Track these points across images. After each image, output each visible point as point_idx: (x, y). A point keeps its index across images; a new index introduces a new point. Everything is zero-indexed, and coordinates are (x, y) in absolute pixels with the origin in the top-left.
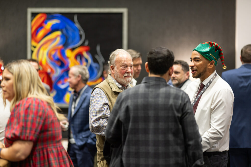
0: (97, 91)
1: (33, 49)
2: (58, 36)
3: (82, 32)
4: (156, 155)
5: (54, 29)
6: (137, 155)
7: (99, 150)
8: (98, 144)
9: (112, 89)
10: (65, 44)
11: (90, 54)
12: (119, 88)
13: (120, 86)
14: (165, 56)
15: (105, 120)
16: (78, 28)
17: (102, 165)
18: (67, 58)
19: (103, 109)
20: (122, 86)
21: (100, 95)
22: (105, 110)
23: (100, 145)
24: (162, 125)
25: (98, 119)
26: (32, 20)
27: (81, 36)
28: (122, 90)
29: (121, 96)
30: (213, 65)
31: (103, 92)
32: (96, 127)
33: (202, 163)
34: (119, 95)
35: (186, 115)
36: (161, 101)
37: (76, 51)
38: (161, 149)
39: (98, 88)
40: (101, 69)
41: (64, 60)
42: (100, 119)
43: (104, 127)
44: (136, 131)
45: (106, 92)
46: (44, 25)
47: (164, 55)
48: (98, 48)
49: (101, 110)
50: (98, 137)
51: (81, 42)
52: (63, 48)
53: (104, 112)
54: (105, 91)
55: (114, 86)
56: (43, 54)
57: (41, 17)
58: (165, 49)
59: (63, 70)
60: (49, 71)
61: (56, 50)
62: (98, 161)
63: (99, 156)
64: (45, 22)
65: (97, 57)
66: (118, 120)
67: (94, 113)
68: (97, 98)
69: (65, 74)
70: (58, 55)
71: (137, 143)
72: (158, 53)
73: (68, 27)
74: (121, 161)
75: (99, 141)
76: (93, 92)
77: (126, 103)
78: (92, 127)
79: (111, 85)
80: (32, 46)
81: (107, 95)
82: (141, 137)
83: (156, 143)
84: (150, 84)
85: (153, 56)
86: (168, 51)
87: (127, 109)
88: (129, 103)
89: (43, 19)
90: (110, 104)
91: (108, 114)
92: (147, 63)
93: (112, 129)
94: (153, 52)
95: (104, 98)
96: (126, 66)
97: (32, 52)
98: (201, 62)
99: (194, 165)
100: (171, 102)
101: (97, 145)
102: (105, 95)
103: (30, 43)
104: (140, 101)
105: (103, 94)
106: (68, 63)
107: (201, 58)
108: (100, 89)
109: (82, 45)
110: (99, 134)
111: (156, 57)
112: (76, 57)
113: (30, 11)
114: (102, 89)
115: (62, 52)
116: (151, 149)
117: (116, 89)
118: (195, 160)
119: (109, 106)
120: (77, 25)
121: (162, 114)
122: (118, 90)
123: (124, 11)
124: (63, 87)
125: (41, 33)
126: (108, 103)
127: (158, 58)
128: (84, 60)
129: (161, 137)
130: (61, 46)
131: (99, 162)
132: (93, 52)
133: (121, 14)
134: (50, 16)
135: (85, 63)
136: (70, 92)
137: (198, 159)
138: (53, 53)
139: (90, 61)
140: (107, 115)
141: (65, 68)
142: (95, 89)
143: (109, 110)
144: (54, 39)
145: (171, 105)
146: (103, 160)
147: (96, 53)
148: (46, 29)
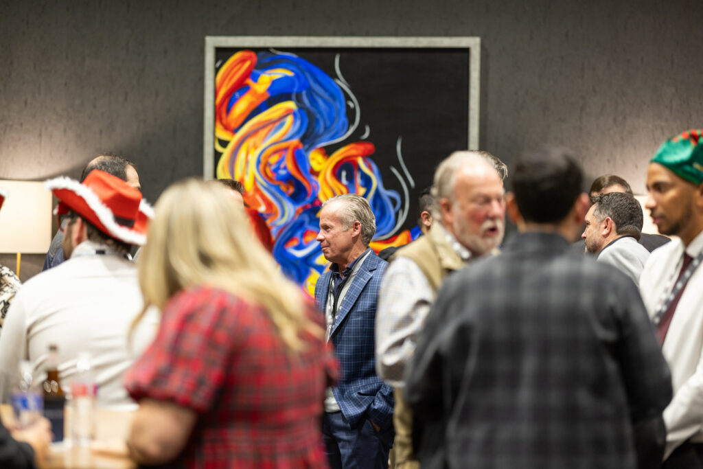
0: (399, 265)
1: (219, 148)
2: (288, 112)
3: (354, 104)
5: (277, 95)
7: (401, 431)
8: (399, 413)
9: (442, 260)
10: (308, 137)
11: (374, 166)
12: (462, 259)
13: (466, 254)
18: (313, 174)
19: (413, 316)
20: (470, 254)
21: (406, 276)
26: (217, 70)
27: (350, 114)
32: (391, 366)
39: (404, 256)
46: (250, 82)
48: (398, 148)
52: (301, 147)
55: (448, 253)
56: (247, 163)
57: (243, 61)
59: (299, 207)
60: (262, 209)
61: (282, 151)
63: (400, 449)
64: (252, 74)
69: (306, 218)
70: (288, 167)
73: (315, 87)
78: (384, 366)
80: (215, 139)
89: (247, 65)
95: (418, 286)
96: (487, 200)
97: (217, 156)
98: (672, 194)
101: (398, 416)
103: (211, 132)
106: (316, 188)
108: (409, 260)
109: (354, 138)
112: (336, 174)
113: (212, 42)
115: (299, 159)
120: (342, 83)
123: (473, 43)
124: (299, 254)
125: (242, 106)
128: (358, 180)
129: (555, 398)
130: (295, 141)
132: (383, 159)
133: (466, 51)
134: (266, 58)
136: (320, 269)
138: (274, 159)
139: (376, 182)
141: (307, 201)
144: (278, 122)
148: (255, 93)
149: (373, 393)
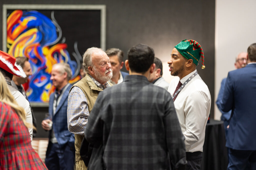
0: (75, 89)
1: (9, 46)
2: (34, 33)
3: (59, 30)
4: (139, 154)
5: (30, 26)
6: (120, 154)
7: (77, 150)
8: (76, 143)
9: (91, 87)
10: (42, 42)
11: (67, 52)
12: (97, 86)
13: (99, 85)
14: (147, 54)
15: (83, 119)
16: (55, 25)
17: (81, 165)
18: (44, 56)
19: (81, 108)
20: (100, 84)
21: (78, 93)
22: (83, 109)
23: (79, 145)
24: (145, 124)
25: (77, 118)
26: (7, 17)
27: (58, 34)
28: (101, 88)
29: (103, 95)
30: (191, 64)
31: (81, 91)
32: (74, 126)
33: (185, 162)
34: (100, 94)
35: (169, 113)
36: (144, 99)
37: (53, 49)
38: (144, 148)
39: (76, 86)
40: (79, 67)
41: (41, 58)
42: (79, 118)
43: (82, 126)
44: (118, 130)
45: (84, 91)
46: (20, 22)
47: (146, 52)
48: (76, 46)
49: (79, 109)
50: (77, 136)
51: (58, 40)
52: (40, 46)
53: (83, 110)
54: (83, 89)
55: (93, 84)
56: (19, 52)
57: (17, 14)
58: (146, 46)
59: (39, 68)
61: (32, 47)
62: (76, 161)
63: (77, 156)
64: (21, 19)
65: (74, 55)
66: (100, 119)
67: (72, 112)
68: (75, 96)
69: (42, 72)
70: (35, 53)
71: (120, 142)
72: (139, 50)
73: (45, 24)
74: (102, 161)
75: (78, 140)
76: (71, 91)
77: (108, 102)
78: (70, 126)
79: (90, 83)
80: (7, 43)
81: (85, 94)
82: (124, 136)
83: (139, 143)
84: (132, 82)
85: (134, 54)
86: (149, 48)
87: (110, 108)
88: (112, 101)
89: (19, 16)
90: (88, 103)
91: (87, 113)
92: (127, 61)
93: (93, 128)
94: (135, 50)
95: (82, 97)
97: (8, 49)
98: (178, 60)
99: (177, 164)
100: (154, 100)
101: (76, 145)
102: (83, 93)
103: (6, 40)
104: (123, 100)
105: (82, 93)
106: (45, 61)
107: (178, 56)
108: (79, 87)
109: (60, 42)
110: (77, 133)
111: (138, 55)
112: (53, 55)
113: (6, 7)
114: (81, 88)
115: (39, 50)
116: (134, 149)
117: (94, 87)
118: (178, 160)
119: (87, 105)
120: (54, 22)
121: (145, 113)
122: (96, 88)
123: (102, 8)
124: (39, 85)
125: (17, 30)
126: (87, 102)
127: (140, 56)
128: (61, 58)
129: (144, 137)
130: (37, 44)
131: (78, 162)
132: (70, 50)
133: (99, 11)
134: (26, 13)
135: (62, 61)
136: (48, 90)
137: (182, 158)
138: (29, 51)
139: (67, 58)
140: (85, 114)
141: (42, 66)
142: (73, 87)
143: (87, 109)
144: (31, 36)
145: (155, 104)
146: (81, 160)
147: (74, 51)
148: (22, 26)
149: (69, 136)
